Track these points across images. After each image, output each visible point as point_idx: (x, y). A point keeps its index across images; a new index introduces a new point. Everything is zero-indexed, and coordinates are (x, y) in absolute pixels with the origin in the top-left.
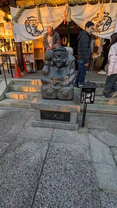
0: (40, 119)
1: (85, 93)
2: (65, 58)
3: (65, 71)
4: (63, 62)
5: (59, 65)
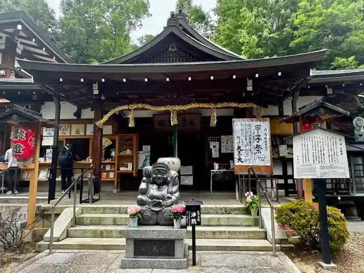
0: (133, 256)
1: (189, 212)
2: (166, 175)
3: (167, 188)
4: (164, 178)
5: (159, 182)
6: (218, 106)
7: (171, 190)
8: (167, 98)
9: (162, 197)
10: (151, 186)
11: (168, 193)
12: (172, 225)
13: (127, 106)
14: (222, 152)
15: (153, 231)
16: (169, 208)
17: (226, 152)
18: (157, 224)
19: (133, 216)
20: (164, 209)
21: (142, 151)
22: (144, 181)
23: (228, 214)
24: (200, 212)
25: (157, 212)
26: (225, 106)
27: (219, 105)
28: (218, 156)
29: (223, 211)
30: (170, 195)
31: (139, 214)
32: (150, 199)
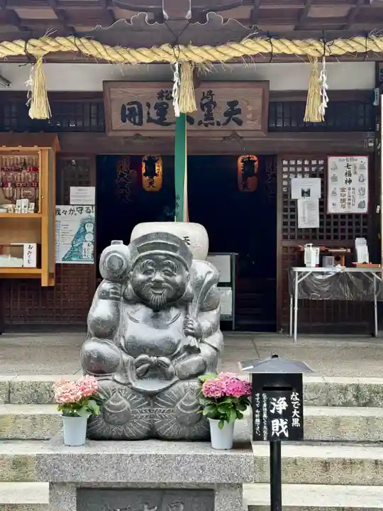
1: (264, 396)
2: (181, 273)
3: (181, 319)
4: (174, 284)
5: (157, 297)
6: (335, 51)
7: (195, 325)
8: (160, 18)
9: (167, 346)
10: (127, 310)
11: (187, 334)
12: (206, 438)
13: (22, 43)
14: (331, 210)
15: (142, 458)
16: (194, 383)
17: (342, 211)
18: (153, 435)
19: (71, 408)
20: (175, 388)
21: (67, 203)
22: (105, 296)
23: (365, 405)
24: (300, 397)
25: (152, 396)
26: (360, 49)
27: (340, 47)
28: (316, 225)
29: (350, 397)
30: (193, 342)
31: (93, 404)
32: (129, 354)
